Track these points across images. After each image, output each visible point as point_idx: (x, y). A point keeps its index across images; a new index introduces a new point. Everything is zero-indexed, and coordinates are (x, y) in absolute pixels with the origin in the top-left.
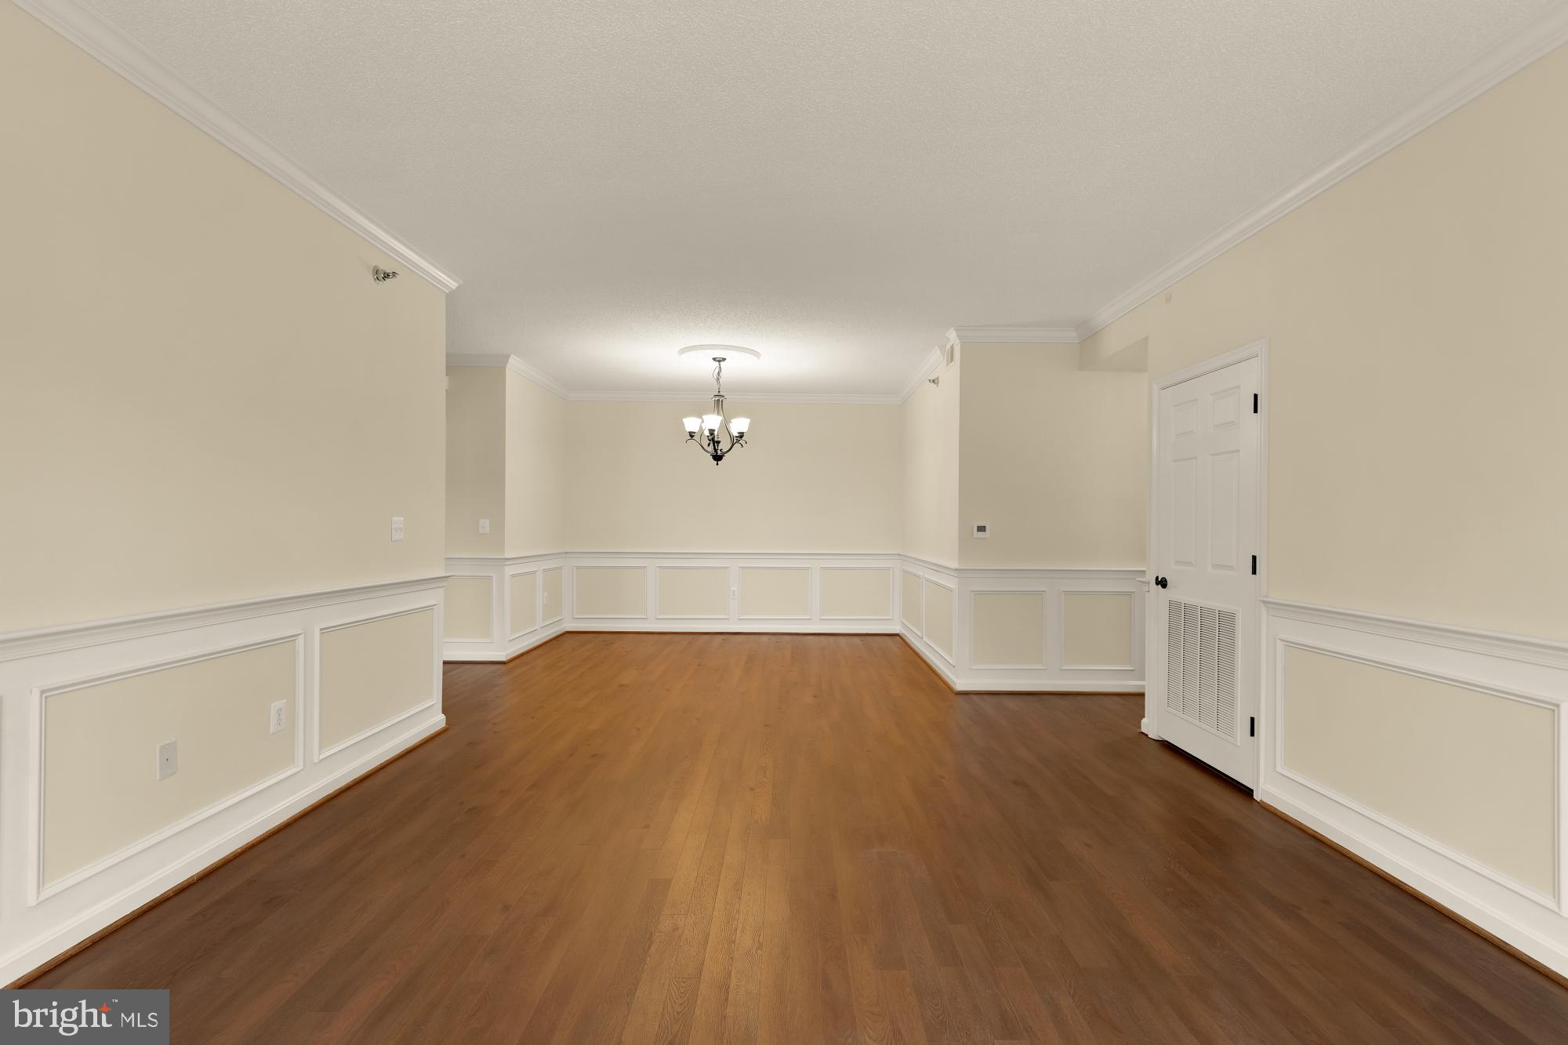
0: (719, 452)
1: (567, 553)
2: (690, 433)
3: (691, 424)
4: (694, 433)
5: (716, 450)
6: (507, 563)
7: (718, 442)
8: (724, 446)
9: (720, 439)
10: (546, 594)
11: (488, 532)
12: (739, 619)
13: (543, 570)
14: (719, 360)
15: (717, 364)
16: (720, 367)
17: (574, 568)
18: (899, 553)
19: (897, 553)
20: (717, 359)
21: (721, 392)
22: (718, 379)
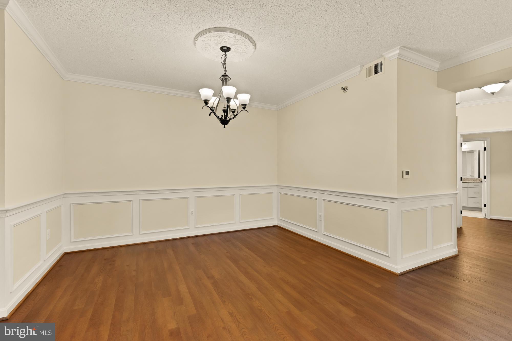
1: (66, 194)
2: (205, 100)
6: (7, 214)
12: (195, 228)
13: (46, 211)
14: (225, 50)
15: (224, 53)
16: (226, 55)
17: (72, 206)
18: (277, 185)
19: (276, 185)
20: (224, 48)
21: (227, 74)
22: (224, 64)
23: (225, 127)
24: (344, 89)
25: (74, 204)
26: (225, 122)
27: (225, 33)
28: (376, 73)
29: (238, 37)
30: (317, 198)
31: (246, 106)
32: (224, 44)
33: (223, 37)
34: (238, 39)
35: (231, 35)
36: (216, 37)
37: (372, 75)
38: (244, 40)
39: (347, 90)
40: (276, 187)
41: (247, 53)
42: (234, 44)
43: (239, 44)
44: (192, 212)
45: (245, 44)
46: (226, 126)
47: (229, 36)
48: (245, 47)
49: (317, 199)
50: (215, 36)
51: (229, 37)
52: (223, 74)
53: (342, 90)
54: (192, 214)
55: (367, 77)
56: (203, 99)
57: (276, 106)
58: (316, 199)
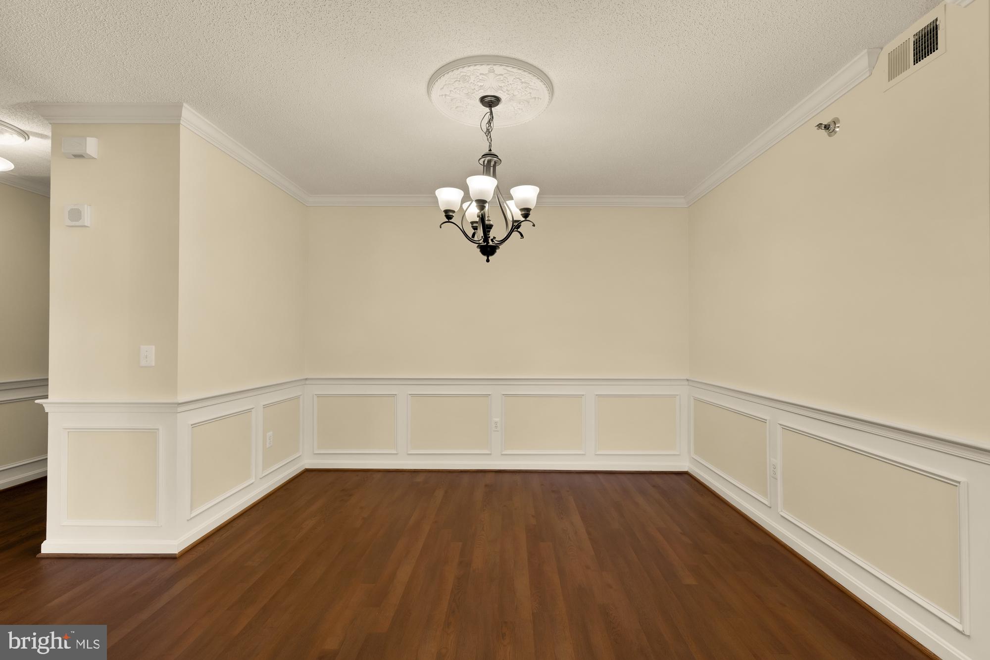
0: (491, 243)
1: (306, 379)
2: (446, 211)
3: (449, 196)
4: (454, 212)
5: (486, 238)
6: (180, 409)
7: (490, 227)
8: (497, 233)
9: (491, 223)
10: (270, 434)
11: (153, 364)
12: (502, 455)
13: (264, 406)
14: (490, 102)
15: (487, 110)
16: (491, 113)
17: (315, 396)
18: (688, 378)
19: (685, 378)
20: (487, 99)
21: (494, 151)
22: (488, 132)
23: (488, 261)
24: (827, 127)
25: (319, 396)
26: (488, 250)
27: (472, 68)
28: (916, 61)
29: (499, 69)
30: (766, 420)
31: (531, 213)
32: (480, 91)
33: (473, 78)
34: (502, 75)
35: (484, 69)
36: (459, 81)
37: (906, 68)
38: (514, 72)
39: (837, 129)
40: (686, 383)
41: (538, 98)
42: (501, 87)
43: (511, 84)
44: (496, 423)
45: (523, 80)
46: (490, 258)
47: (482, 72)
48: (524, 85)
49: (767, 422)
50: (457, 81)
51: (481, 74)
52: (487, 151)
53: (823, 132)
54: (496, 427)
55: (891, 77)
56: (443, 208)
57: (683, 196)
58: (764, 421)
